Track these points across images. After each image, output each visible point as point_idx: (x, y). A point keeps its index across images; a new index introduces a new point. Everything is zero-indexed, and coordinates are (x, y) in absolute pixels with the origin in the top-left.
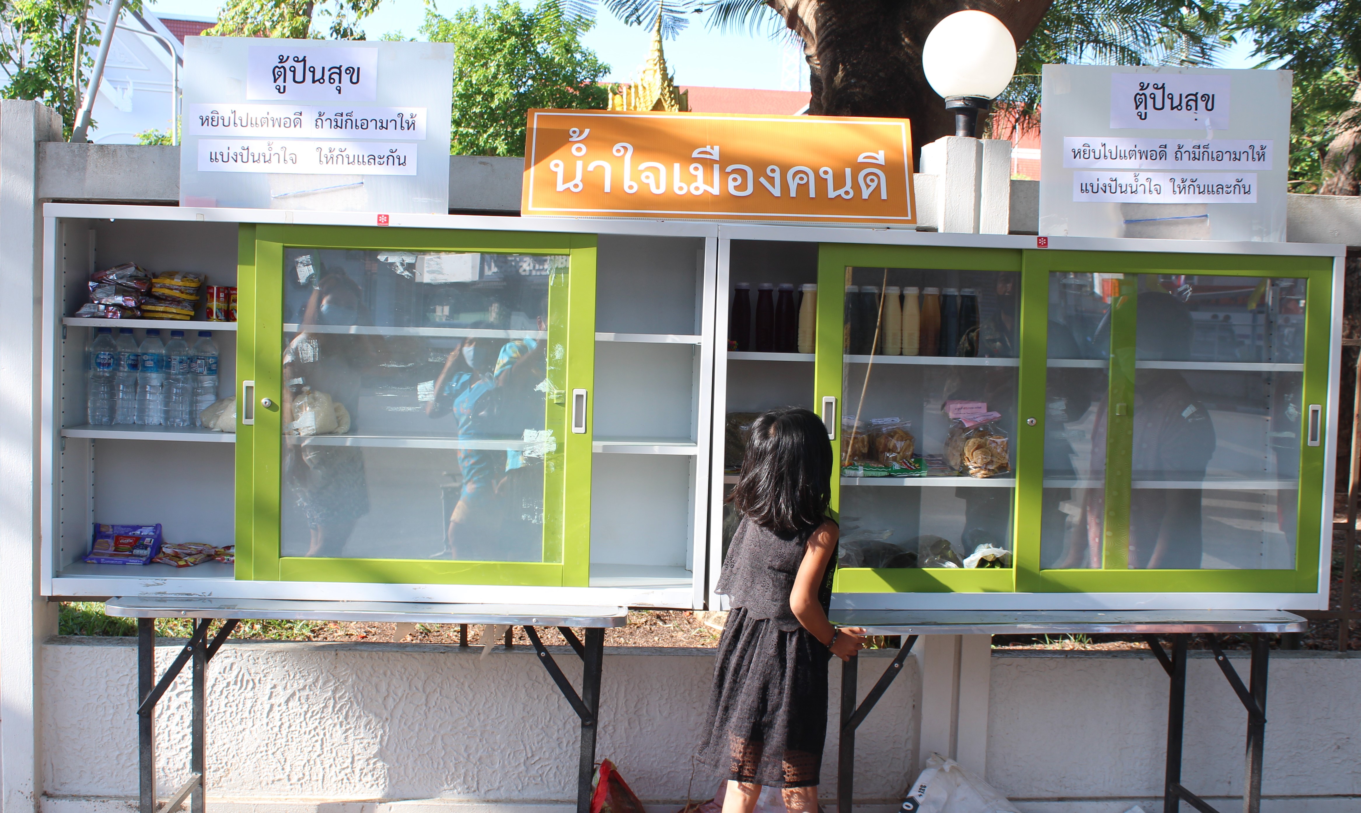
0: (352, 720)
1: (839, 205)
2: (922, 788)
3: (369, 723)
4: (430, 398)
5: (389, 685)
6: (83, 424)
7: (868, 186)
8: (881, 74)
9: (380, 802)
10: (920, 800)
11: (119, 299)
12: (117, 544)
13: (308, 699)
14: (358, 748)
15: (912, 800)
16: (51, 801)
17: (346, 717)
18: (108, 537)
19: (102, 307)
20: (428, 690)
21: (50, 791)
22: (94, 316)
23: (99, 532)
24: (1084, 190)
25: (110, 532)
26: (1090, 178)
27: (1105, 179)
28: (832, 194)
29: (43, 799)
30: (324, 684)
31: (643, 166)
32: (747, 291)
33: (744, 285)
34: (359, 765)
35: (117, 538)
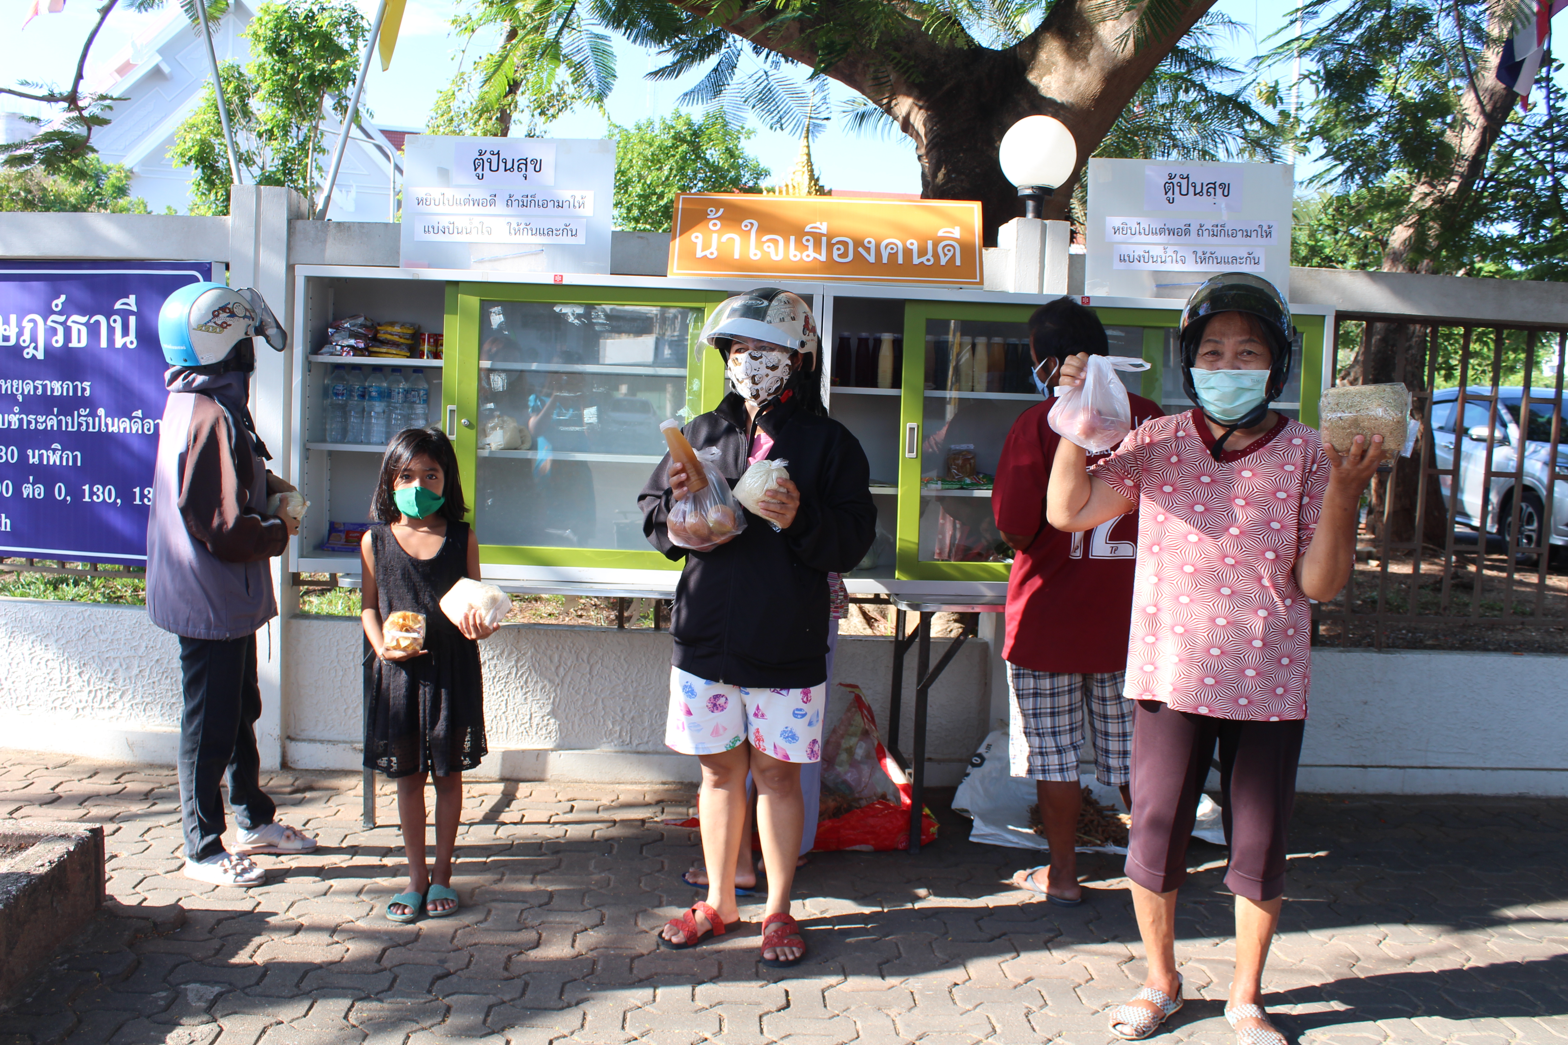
0: (531, 685)
1: (922, 270)
2: (989, 747)
3: (544, 687)
4: (594, 420)
5: (560, 657)
6: (324, 440)
7: (946, 255)
8: (977, 170)
9: (552, 750)
10: (986, 755)
11: (352, 342)
12: (347, 537)
13: (495, 666)
14: (535, 708)
15: (980, 756)
16: (293, 743)
17: (526, 682)
18: (340, 531)
19: (338, 348)
20: (592, 662)
21: (293, 735)
22: (332, 354)
23: (333, 528)
24: (1122, 260)
25: (342, 528)
26: (1125, 250)
27: (1139, 251)
28: (916, 261)
29: (288, 742)
30: (509, 655)
31: (765, 238)
32: (848, 339)
33: (846, 334)
34: (535, 721)
35: (348, 533)
